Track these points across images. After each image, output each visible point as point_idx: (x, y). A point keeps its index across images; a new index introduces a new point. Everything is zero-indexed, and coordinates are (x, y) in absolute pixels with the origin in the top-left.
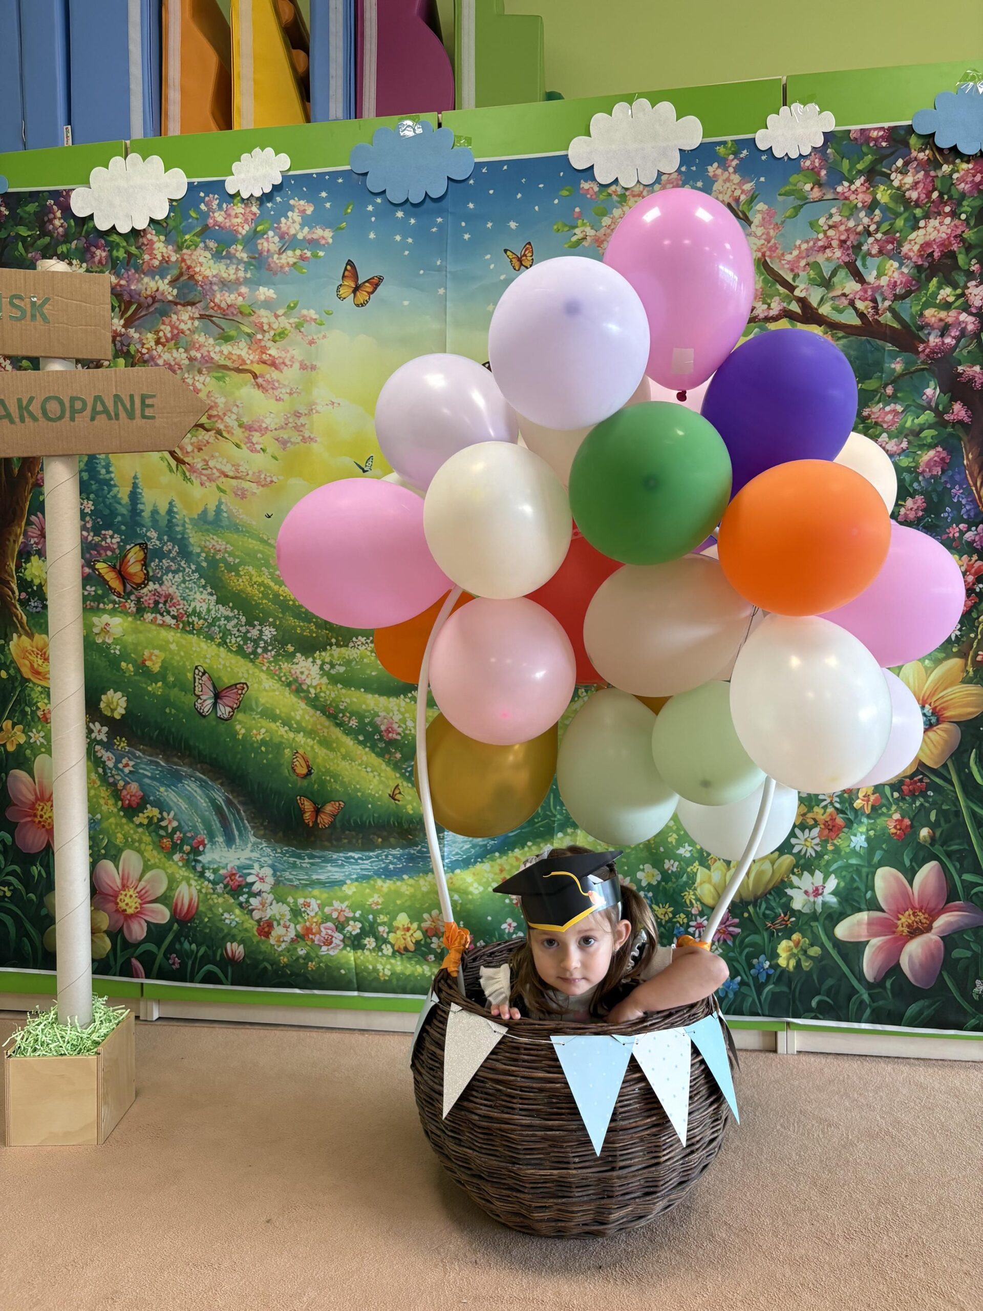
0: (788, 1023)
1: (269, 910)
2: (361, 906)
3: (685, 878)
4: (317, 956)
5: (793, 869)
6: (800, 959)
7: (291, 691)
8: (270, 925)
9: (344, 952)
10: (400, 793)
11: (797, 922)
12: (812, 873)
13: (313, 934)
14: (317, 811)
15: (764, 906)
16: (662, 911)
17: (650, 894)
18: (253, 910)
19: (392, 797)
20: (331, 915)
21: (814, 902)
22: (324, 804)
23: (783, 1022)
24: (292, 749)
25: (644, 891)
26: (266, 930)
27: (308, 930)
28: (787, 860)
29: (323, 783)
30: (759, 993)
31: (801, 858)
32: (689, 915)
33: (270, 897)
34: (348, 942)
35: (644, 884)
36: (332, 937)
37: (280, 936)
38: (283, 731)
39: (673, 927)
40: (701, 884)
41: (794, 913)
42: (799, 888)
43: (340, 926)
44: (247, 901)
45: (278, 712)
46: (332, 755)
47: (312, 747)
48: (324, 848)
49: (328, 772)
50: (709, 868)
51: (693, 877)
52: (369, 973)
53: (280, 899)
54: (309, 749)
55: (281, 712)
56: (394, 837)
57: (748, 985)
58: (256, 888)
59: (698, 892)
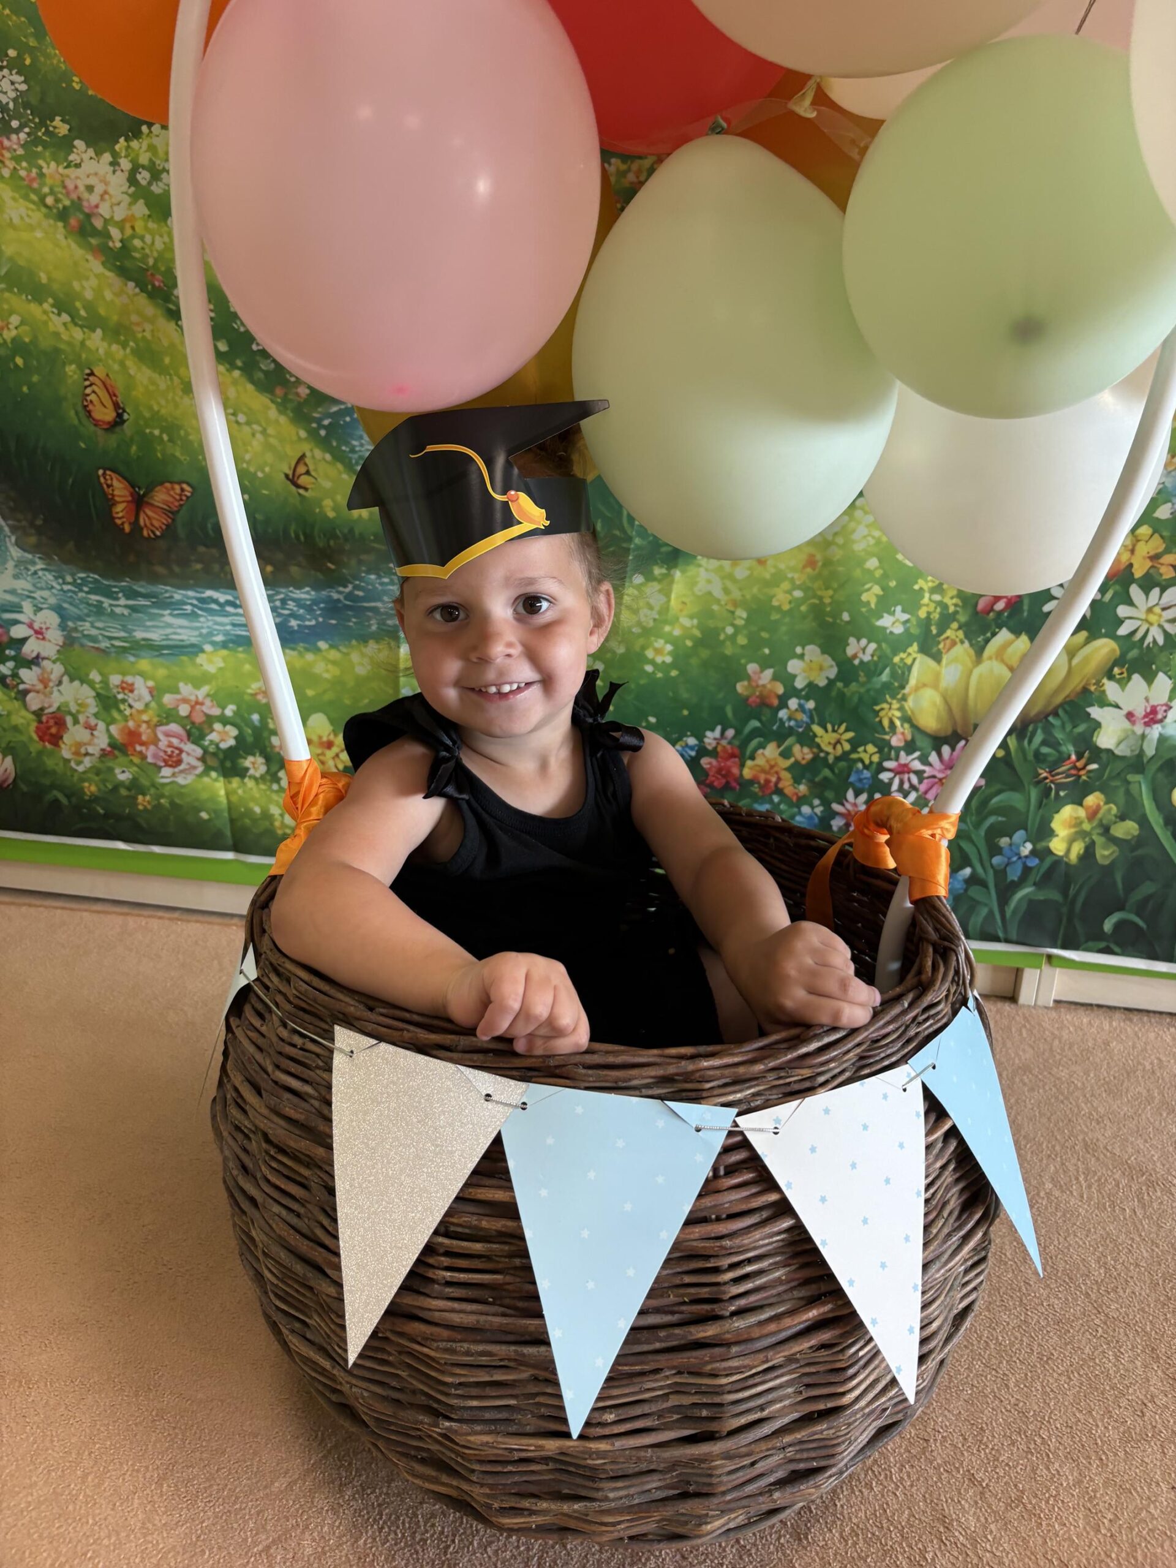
0: (1050, 957)
1: (56, 694)
2: (235, 696)
3: (885, 677)
4: (154, 785)
5: (1111, 669)
6: (1093, 843)
7: (70, 231)
8: (60, 723)
9: (206, 780)
10: (308, 473)
11: (1099, 773)
12: (1149, 679)
13: (142, 744)
14: (139, 502)
15: (1039, 737)
16: (832, 737)
17: (811, 705)
18: (26, 692)
19: (293, 480)
20: (176, 708)
21: (1143, 736)
22: (150, 489)
23: (1042, 955)
24: (80, 367)
25: (799, 697)
26: (54, 730)
27: (133, 736)
28: (1104, 648)
29: (147, 442)
30: (1003, 901)
31: (1134, 645)
32: (885, 750)
33: (57, 669)
34: (212, 762)
35: (799, 684)
36: (181, 751)
37: (79, 745)
38: (58, 322)
39: (850, 769)
40: (917, 689)
41: (1097, 754)
42: (1117, 706)
43: (195, 732)
44: (15, 675)
45: (43, 278)
46: (162, 383)
47: (122, 364)
48: (155, 579)
49: (156, 418)
50: (937, 658)
51: (901, 677)
52: (255, 821)
53: (76, 674)
54: (116, 367)
55: (49, 279)
56: (299, 565)
57: (983, 884)
58: (31, 648)
59: (909, 704)
